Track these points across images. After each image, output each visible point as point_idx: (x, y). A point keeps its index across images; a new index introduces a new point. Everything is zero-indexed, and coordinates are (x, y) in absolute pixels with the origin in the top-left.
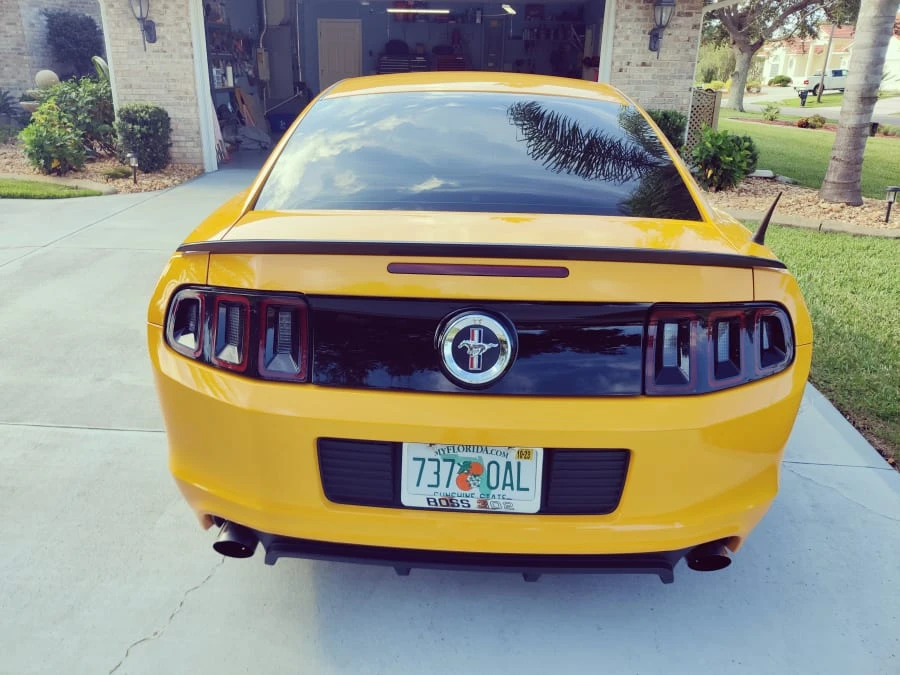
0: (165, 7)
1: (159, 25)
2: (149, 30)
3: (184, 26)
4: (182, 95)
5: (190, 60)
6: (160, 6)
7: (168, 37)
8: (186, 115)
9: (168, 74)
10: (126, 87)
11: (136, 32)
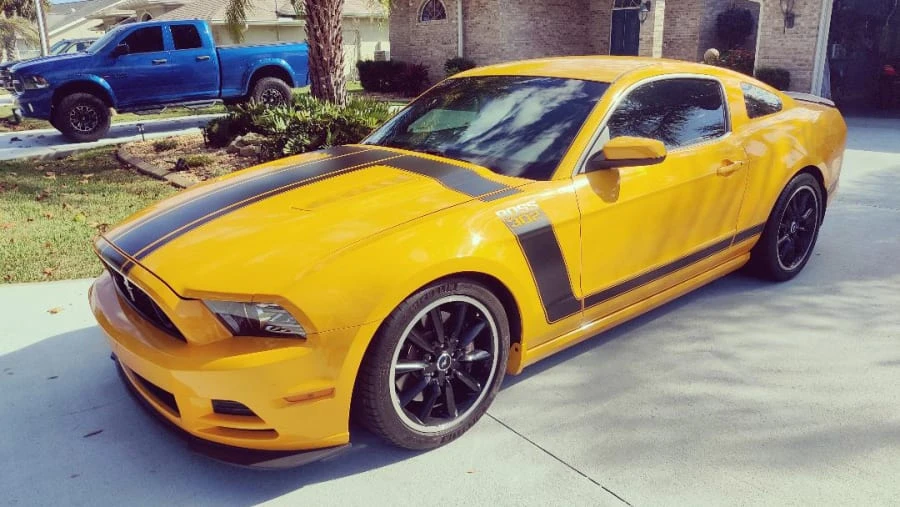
0: (805, 4)
1: (798, 16)
2: (790, 19)
3: (816, 15)
4: (803, 62)
5: (814, 38)
6: (801, 3)
7: (803, 24)
8: (804, 77)
9: (796, 49)
10: (765, 58)
11: (779, 22)
